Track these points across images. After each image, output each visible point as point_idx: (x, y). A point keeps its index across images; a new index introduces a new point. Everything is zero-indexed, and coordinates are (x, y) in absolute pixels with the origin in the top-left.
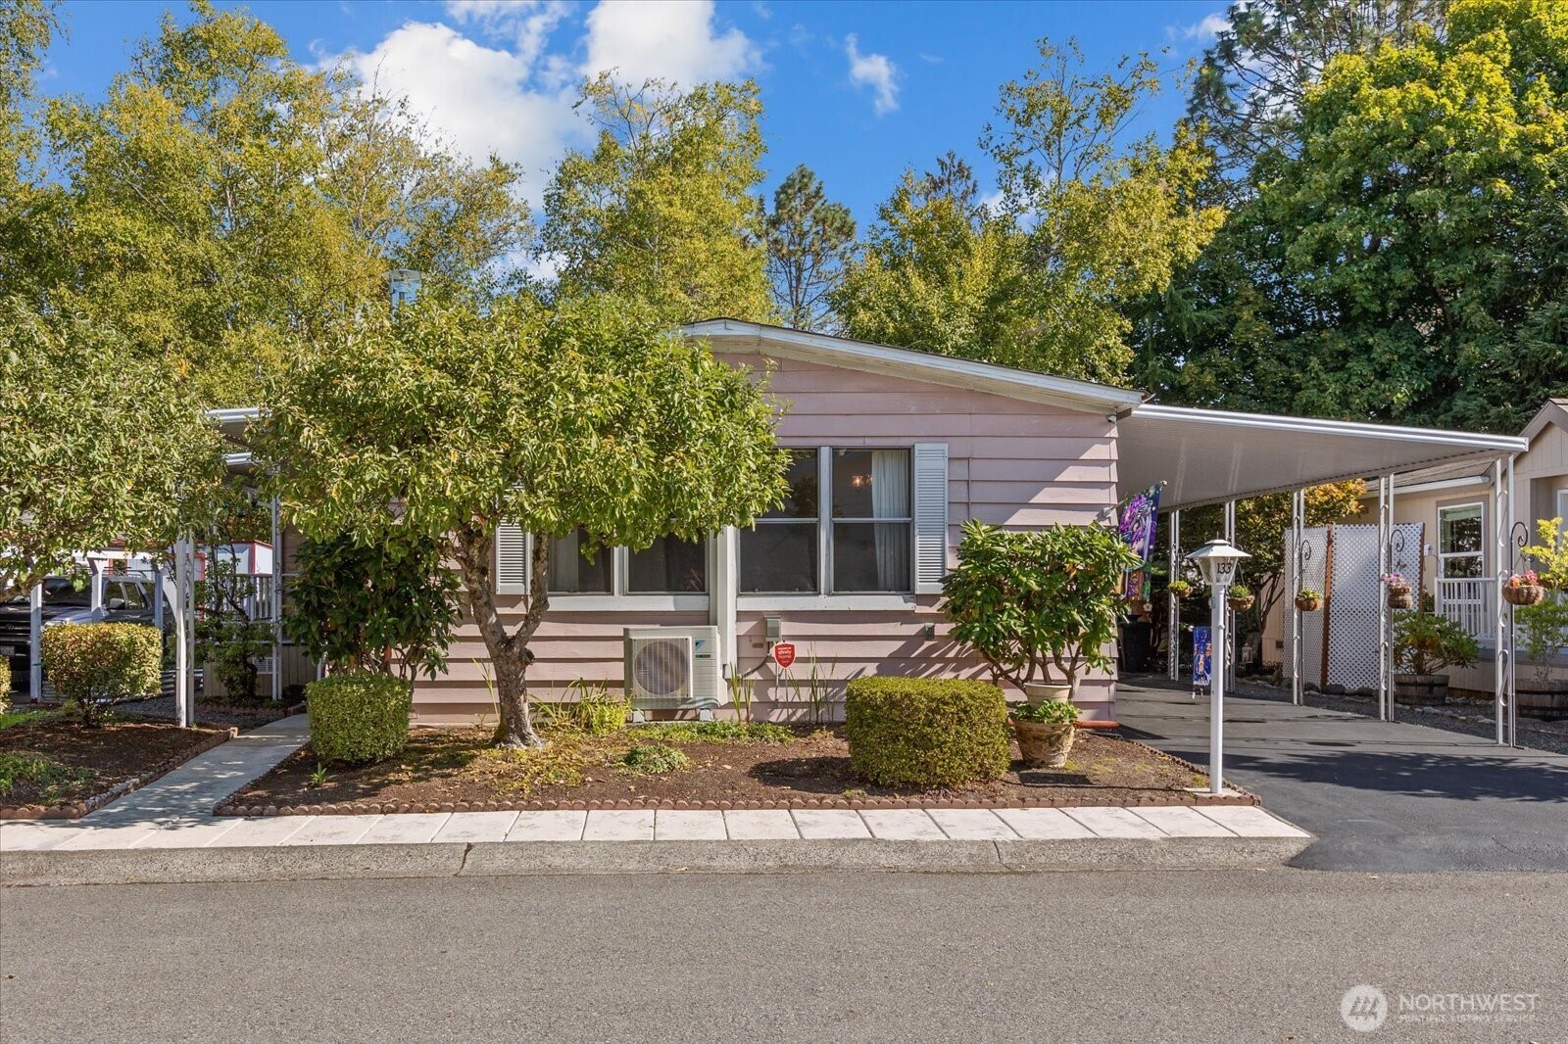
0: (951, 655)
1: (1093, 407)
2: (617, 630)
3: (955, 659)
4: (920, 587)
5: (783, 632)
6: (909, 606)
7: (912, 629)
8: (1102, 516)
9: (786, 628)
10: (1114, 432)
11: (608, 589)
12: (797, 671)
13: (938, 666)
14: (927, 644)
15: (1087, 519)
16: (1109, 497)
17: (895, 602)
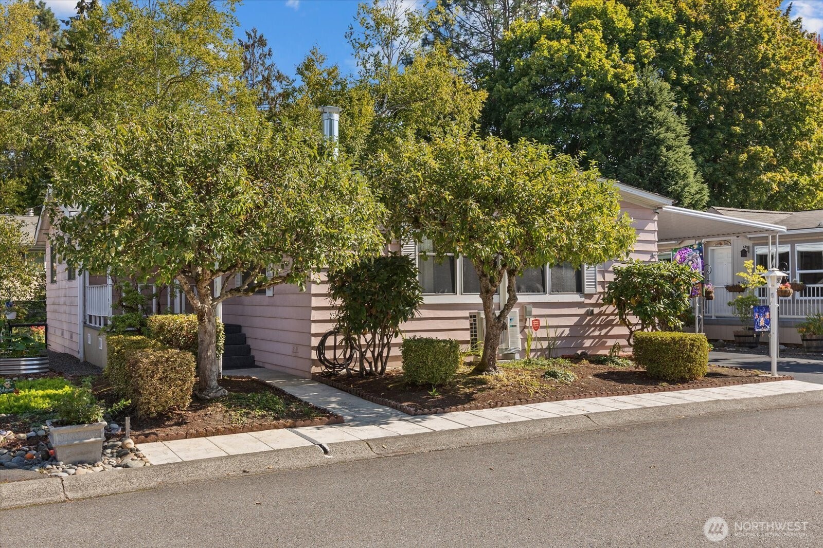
0: (598, 323)
1: (648, 205)
2: (466, 313)
3: (600, 325)
4: (587, 290)
5: (533, 313)
6: (582, 300)
7: (582, 311)
8: (652, 257)
9: (536, 311)
10: (656, 218)
11: (454, 291)
12: (541, 333)
13: (593, 329)
14: (589, 318)
15: (646, 258)
16: (654, 248)
17: (576, 298)
